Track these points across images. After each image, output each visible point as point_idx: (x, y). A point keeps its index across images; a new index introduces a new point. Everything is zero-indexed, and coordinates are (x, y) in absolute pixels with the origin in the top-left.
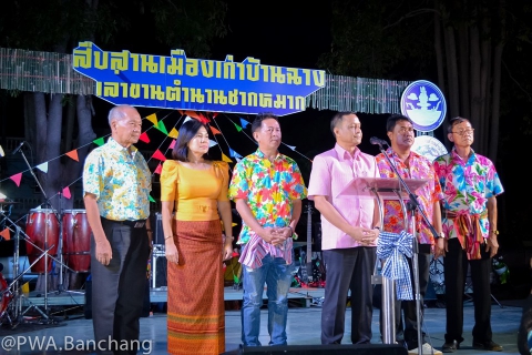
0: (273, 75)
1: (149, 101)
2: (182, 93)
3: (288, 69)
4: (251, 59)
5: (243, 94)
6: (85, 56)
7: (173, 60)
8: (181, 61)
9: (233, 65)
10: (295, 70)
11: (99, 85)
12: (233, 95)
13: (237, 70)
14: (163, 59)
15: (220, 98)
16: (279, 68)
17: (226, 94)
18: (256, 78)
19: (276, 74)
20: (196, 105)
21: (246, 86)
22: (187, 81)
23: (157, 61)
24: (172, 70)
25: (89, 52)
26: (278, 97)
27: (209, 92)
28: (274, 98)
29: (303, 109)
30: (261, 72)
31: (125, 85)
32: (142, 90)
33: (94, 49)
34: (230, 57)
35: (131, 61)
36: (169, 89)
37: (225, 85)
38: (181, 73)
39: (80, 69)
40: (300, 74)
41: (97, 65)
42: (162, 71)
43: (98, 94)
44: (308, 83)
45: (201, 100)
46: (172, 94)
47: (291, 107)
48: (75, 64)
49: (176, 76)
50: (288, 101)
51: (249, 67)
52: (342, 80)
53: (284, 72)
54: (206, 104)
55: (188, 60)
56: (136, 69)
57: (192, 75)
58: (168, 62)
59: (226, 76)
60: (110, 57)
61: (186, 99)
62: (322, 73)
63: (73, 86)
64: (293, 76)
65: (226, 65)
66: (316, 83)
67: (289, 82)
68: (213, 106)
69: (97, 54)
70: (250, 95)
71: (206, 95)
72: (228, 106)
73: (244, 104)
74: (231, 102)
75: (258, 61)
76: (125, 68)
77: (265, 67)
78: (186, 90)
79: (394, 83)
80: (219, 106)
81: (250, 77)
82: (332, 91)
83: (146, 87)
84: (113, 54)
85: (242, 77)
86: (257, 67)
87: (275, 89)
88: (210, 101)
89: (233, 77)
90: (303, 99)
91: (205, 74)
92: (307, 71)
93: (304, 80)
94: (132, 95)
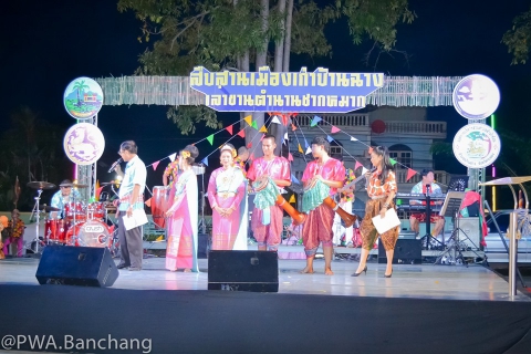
0: (339, 80)
1: (243, 107)
2: (267, 99)
3: (352, 74)
4: (321, 69)
5: (314, 97)
6: (198, 76)
7: (261, 75)
8: (266, 75)
9: (306, 74)
10: (358, 75)
11: (208, 97)
12: (306, 98)
13: (310, 78)
14: (253, 74)
15: (296, 101)
16: (344, 74)
17: (301, 98)
18: (325, 84)
19: (341, 79)
20: (277, 107)
21: (317, 90)
22: (271, 90)
23: (248, 76)
24: (260, 82)
25: (201, 74)
26: (343, 97)
27: (287, 97)
28: (339, 99)
29: (364, 106)
30: (329, 78)
31: (225, 96)
32: (237, 99)
33: (204, 72)
34: (304, 69)
35: (230, 78)
36: (257, 97)
37: (300, 91)
38: (266, 84)
39: (195, 86)
40: (362, 78)
41: (207, 83)
42: (252, 84)
43: (207, 104)
44: (368, 85)
45: (281, 103)
46: (260, 101)
47: (353, 105)
48: (192, 84)
49: (263, 87)
50: (351, 100)
51: (319, 75)
52: (399, 80)
53: (348, 77)
54: (285, 107)
55: (272, 74)
56: (233, 83)
57: (275, 85)
58: (257, 77)
59: (301, 84)
60: (215, 76)
61: (270, 104)
62: (381, 75)
63: (191, 99)
64: (356, 79)
65: (301, 75)
66: (376, 84)
67: (352, 85)
68: (290, 108)
69: (206, 75)
70: (319, 97)
71: (285, 99)
72: (302, 107)
73: (314, 105)
74: (304, 104)
75: (327, 70)
76: (226, 84)
77: (332, 75)
78: (270, 97)
79: (448, 79)
80: (295, 108)
81: (319, 84)
82: (390, 89)
83: (240, 97)
84: (218, 74)
85: (313, 84)
86: (325, 76)
87: (340, 91)
88: (288, 104)
89: (306, 84)
90: (364, 98)
91: (285, 84)
92: (367, 75)
93: (365, 83)
94: (230, 104)
